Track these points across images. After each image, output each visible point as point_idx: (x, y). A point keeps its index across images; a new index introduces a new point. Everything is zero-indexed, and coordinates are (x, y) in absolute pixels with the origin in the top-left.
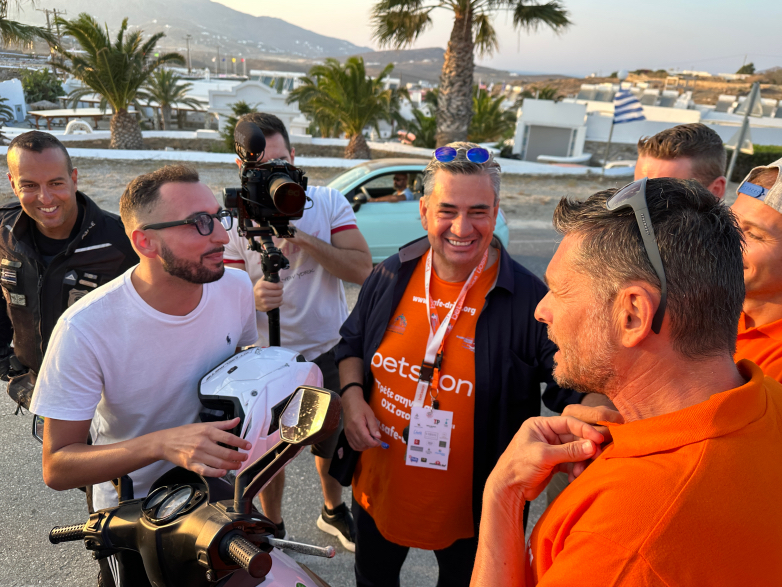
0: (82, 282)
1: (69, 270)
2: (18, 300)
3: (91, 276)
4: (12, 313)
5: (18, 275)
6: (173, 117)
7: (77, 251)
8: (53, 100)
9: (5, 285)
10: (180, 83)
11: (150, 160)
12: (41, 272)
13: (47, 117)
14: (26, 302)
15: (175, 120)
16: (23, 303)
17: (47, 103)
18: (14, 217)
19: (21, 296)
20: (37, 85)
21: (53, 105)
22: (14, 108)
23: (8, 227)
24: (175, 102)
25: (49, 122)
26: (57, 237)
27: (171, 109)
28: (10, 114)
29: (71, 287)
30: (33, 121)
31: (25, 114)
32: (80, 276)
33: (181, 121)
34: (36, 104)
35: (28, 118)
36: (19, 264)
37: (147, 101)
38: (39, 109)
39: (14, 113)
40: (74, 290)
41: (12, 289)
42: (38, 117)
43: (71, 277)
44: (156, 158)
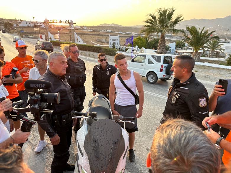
0: (176, 95)
6: (214, 54)
8: (182, 48)
10: (220, 44)
13: (179, 52)
15: (215, 55)
17: (180, 49)
20: (179, 44)
21: (181, 49)
22: (172, 50)
24: (216, 50)
25: (179, 53)
27: (214, 51)
28: (170, 51)
30: (175, 53)
31: (174, 51)
33: (217, 55)
34: (177, 49)
35: (174, 52)
37: (207, 49)
38: (177, 50)
39: (171, 51)
42: (177, 52)
44: (201, 65)
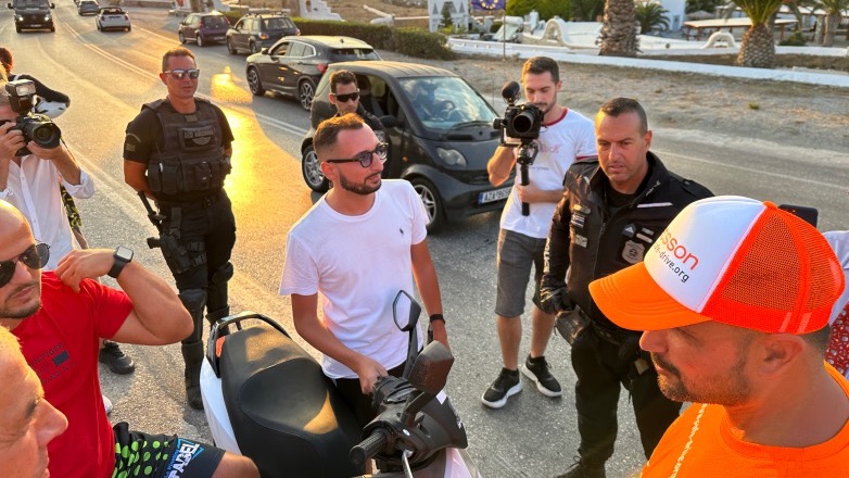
0: (639, 236)
1: (629, 222)
2: (582, 241)
3: (648, 231)
4: (573, 252)
5: (586, 220)
7: (640, 206)
8: (710, 10)
9: (574, 226)
11: (771, 80)
12: (605, 220)
14: (588, 244)
16: (584, 245)
18: (592, 171)
19: (585, 239)
22: (672, 18)
23: (586, 178)
25: (700, 33)
26: (624, 192)
29: (627, 238)
31: (680, 25)
32: (638, 230)
35: (682, 28)
36: (588, 211)
37: (812, 9)
39: (671, 25)
40: (630, 242)
41: (578, 231)
43: (630, 230)
44: (776, 79)
